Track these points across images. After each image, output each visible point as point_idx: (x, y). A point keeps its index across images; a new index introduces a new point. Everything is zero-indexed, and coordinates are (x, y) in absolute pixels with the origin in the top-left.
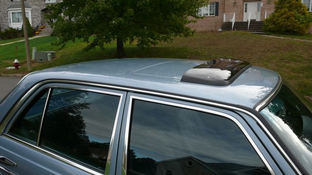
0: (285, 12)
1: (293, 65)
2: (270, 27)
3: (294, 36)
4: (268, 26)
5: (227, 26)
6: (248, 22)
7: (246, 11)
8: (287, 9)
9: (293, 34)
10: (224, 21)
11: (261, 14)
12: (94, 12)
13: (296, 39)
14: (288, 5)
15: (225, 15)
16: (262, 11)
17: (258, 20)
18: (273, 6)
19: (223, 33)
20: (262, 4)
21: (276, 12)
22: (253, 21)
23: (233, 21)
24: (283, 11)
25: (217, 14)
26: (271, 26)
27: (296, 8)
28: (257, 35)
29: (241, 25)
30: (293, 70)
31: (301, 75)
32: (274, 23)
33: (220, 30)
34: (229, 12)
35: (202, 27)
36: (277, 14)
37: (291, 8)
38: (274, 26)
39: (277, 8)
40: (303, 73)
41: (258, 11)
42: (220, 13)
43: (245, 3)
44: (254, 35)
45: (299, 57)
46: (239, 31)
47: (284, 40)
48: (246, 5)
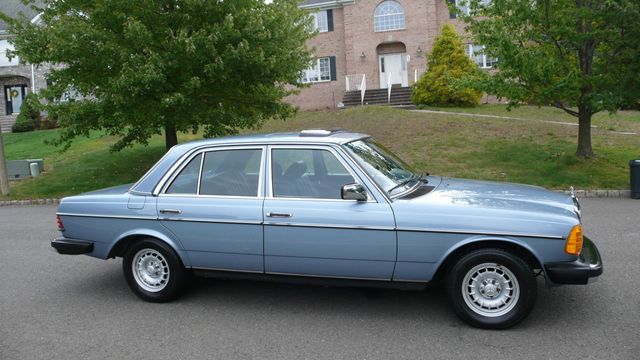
0: (443, 70)
1: (453, 152)
2: (422, 95)
3: (459, 109)
4: (419, 94)
5: (353, 98)
6: (387, 89)
7: (383, 71)
8: (445, 66)
9: (459, 106)
10: (348, 89)
11: (409, 75)
12: (134, 85)
13: (464, 114)
14: (446, 59)
15: (347, 79)
16: (410, 68)
17: (405, 84)
18: (425, 60)
19: (347, 110)
20: (408, 58)
21: (430, 70)
22: (396, 88)
23: (363, 88)
24: (439, 69)
25: (334, 78)
26: (425, 95)
27: (459, 63)
28: (403, 111)
29: (375, 96)
30: (452, 159)
31: (461, 165)
32: (428, 89)
33: (341, 105)
34: (355, 73)
35: (309, 101)
36: (431, 74)
37: (452, 63)
38: (429, 94)
39: (431, 65)
40: (464, 162)
41: (404, 69)
42: (338, 76)
43: (380, 57)
44: (398, 111)
45: (464, 139)
46: (373, 106)
47: (444, 115)
48: (383, 60)
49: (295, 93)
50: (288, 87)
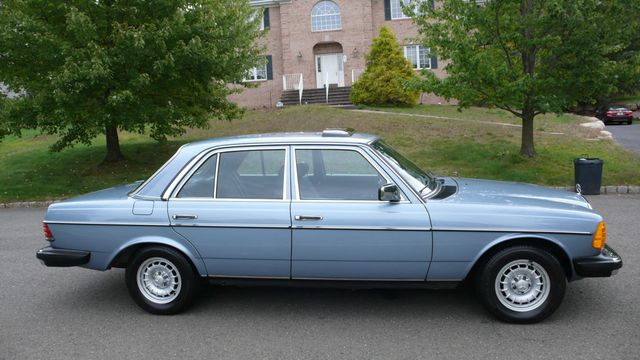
0: (382, 71)
2: (361, 96)
3: (398, 110)
4: (358, 94)
5: (291, 98)
6: (325, 89)
7: (319, 71)
8: (384, 67)
9: (398, 106)
10: (285, 88)
11: (346, 75)
13: (403, 114)
14: (385, 60)
15: (284, 78)
16: (347, 68)
17: (342, 84)
18: (363, 60)
19: (287, 110)
20: (345, 58)
21: (368, 71)
22: (333, 88)
23: (300, 87)
24: (378, 69)
25: (270, 77)
26: (364, 95)
27: (397, 65)
28: (344, 111)
29: (313, 95)
32: (367, 89)
33: (280, 104)
34: (291, 72)
35: (245, 100)
36: (370, 75)
37: (389, 65)
38: (368, 94)
39: (370, 66)
41: (340, 69)
42: (275, 75)
43: (317, 57)
44: (337, 110)
45: (409, 139)
46: (312, 105)
47: (385, 115)
48: (319, 59)
49: (238, 91)
50: (230, 86)
